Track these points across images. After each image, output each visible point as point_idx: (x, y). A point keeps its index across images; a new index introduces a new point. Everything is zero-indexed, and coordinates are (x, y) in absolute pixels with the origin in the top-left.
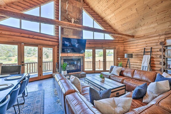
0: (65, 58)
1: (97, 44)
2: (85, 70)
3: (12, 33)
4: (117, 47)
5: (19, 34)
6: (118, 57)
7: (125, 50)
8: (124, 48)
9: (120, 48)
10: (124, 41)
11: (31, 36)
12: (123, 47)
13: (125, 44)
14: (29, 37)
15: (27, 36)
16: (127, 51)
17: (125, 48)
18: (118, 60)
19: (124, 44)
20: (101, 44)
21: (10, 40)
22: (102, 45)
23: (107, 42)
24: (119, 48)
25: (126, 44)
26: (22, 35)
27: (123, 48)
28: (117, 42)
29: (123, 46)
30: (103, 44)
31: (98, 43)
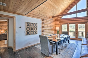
5: (67, 20)
14: (71, 21)
21: (65, 23)
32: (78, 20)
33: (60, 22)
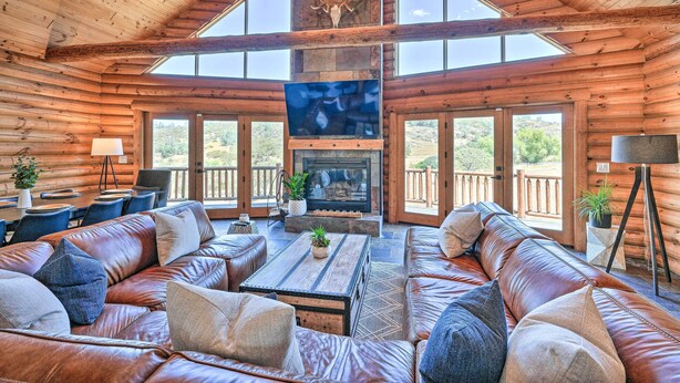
0: (308, 156)
1: (460, 91)
2: (407, 210)
3: (176, 93)
4: (588, 97)
5: (189, 92)
6: (591, 154)
7: (649, 110)
8: (642, 96)
9: (612, 101)
10: (647, 52)
11: (217, 93)
12: (639, 91)
13: (653, 74)
14: (212, 97)
15: (209, 93)
16: (664, 116)
17: (653, 96)
18: (590, 173)
19: (647, 69)
20: (483, 90)
22: (487, 93)
23: (517, 78)
24: (600, 101)
25: (658, 72)
26: (196, 92)
27: (639, 98)
28: (587, 64)
29: (639, 85)
30: (489, 88)
31: (464, 86)
32: (249, 98)
33: (138, 100)
